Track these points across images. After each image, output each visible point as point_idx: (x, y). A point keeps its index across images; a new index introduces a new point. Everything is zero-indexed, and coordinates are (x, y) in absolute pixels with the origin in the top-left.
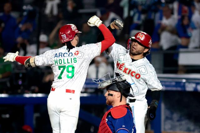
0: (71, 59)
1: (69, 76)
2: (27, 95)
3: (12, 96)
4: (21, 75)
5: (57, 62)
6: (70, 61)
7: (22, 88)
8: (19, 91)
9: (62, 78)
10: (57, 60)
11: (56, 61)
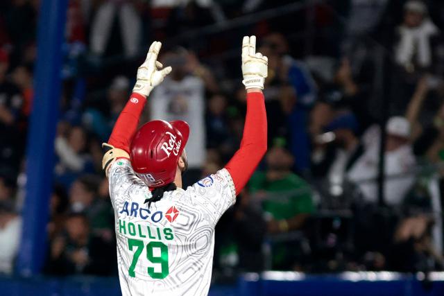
0: (158, 229)
1: (155, 271)
2: (354, 276)
3: (314, 278)
4: (337, 224)
5: (124, 227)
6: (154, 234)
7: (340, 256)
8: (333, 264)
9: (136, 274)
10: (124, 222)
11: (122, 224)
